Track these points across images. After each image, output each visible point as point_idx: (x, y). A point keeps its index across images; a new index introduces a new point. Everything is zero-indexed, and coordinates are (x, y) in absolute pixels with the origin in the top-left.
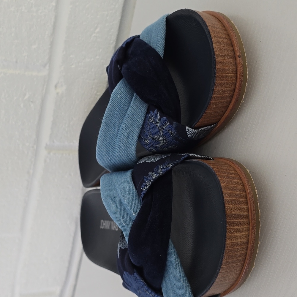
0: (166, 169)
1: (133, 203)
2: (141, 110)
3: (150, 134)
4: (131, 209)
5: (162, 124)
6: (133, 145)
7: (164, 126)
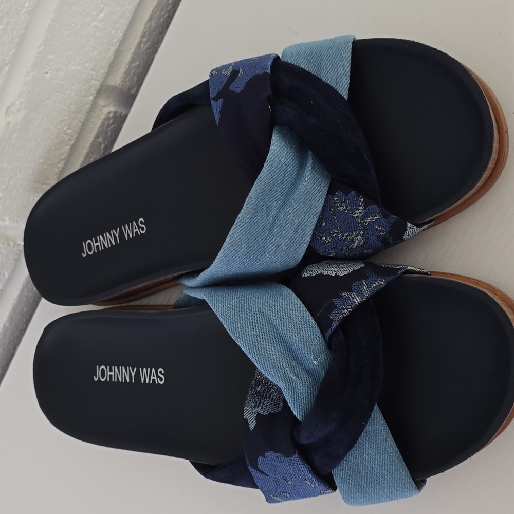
0: (375, 289)
1: (313, 344)
2: (322, 188)
3: (337, 230)
4: (309, 354)
5: (368, 216)
6: (303, 244)
7: (369, 220)
